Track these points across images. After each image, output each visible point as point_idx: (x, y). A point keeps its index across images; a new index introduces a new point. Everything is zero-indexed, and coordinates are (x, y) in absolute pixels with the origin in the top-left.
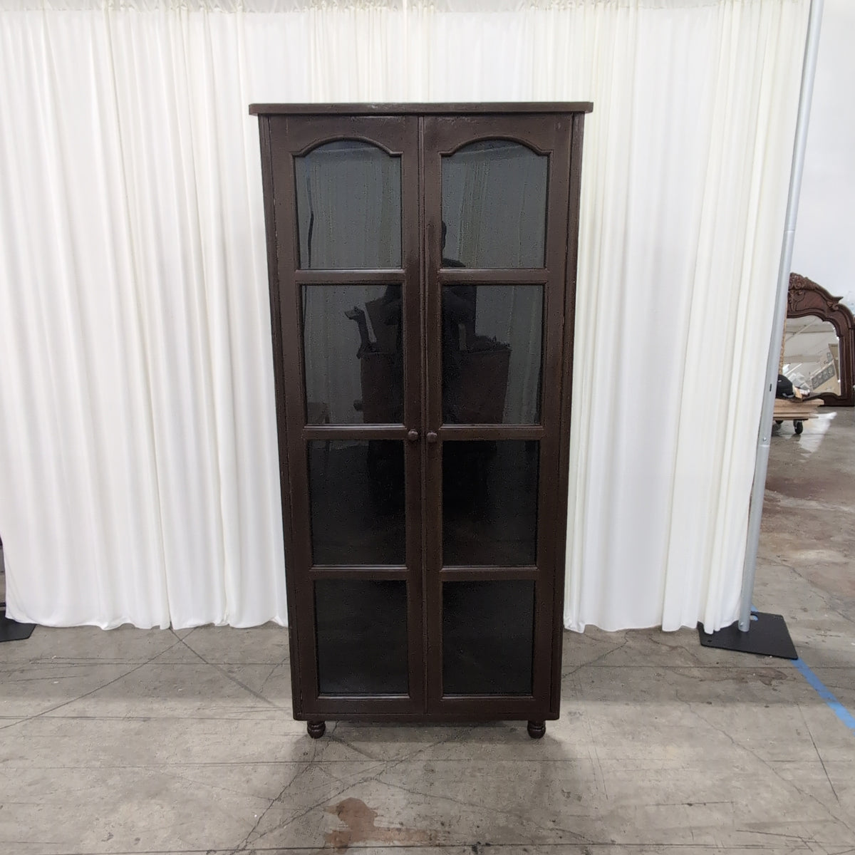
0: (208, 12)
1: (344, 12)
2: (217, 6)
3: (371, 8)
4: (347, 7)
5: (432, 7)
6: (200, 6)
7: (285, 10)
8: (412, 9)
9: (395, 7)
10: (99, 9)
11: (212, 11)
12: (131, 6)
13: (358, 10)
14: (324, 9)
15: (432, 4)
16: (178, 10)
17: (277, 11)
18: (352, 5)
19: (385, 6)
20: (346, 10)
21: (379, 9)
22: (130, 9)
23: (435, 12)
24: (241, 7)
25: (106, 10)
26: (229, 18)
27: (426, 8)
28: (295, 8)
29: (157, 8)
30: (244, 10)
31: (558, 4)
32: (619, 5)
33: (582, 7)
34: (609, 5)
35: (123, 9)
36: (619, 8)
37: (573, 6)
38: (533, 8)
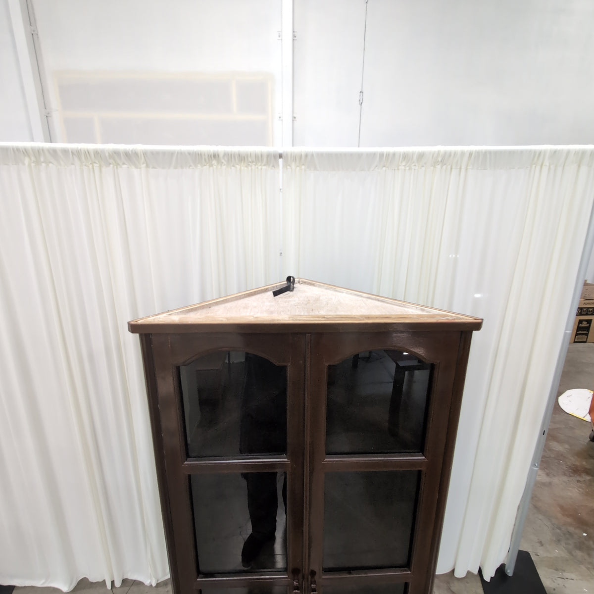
0: (117, 168)
1: (231, 168)
2: (124, 164)
3: (253, 167)
4: (233, 166)
5: (303, 167)
6: (110, 164)
7: (182, 167)
8: (287, 169)
9: (273, 166)
10: (24, 164)
11: (121, 167)
12: (50, 162)
13: (242, 168)
14: (215, 167)
15: (303, 165)
16: (91, 166)
17: (175, 168)
18: (238, 164)
19: (265, 165)
20: (233, 168)
21: (260, 168)
22: (50, 165)
23: (305, 170)
24: (145, 165)
25: (29, 165)
26: (135, 172)
27: (298, 168)
28: (190, 166)
29: (73, 164)
30: (147, 166)
31: (405, 166)
32: (454, 167)
33: (423, 168)
34: (444, 167)
35: (44, 165)
36: (453, 170)
37: (417, 168)
38: (384, 168)
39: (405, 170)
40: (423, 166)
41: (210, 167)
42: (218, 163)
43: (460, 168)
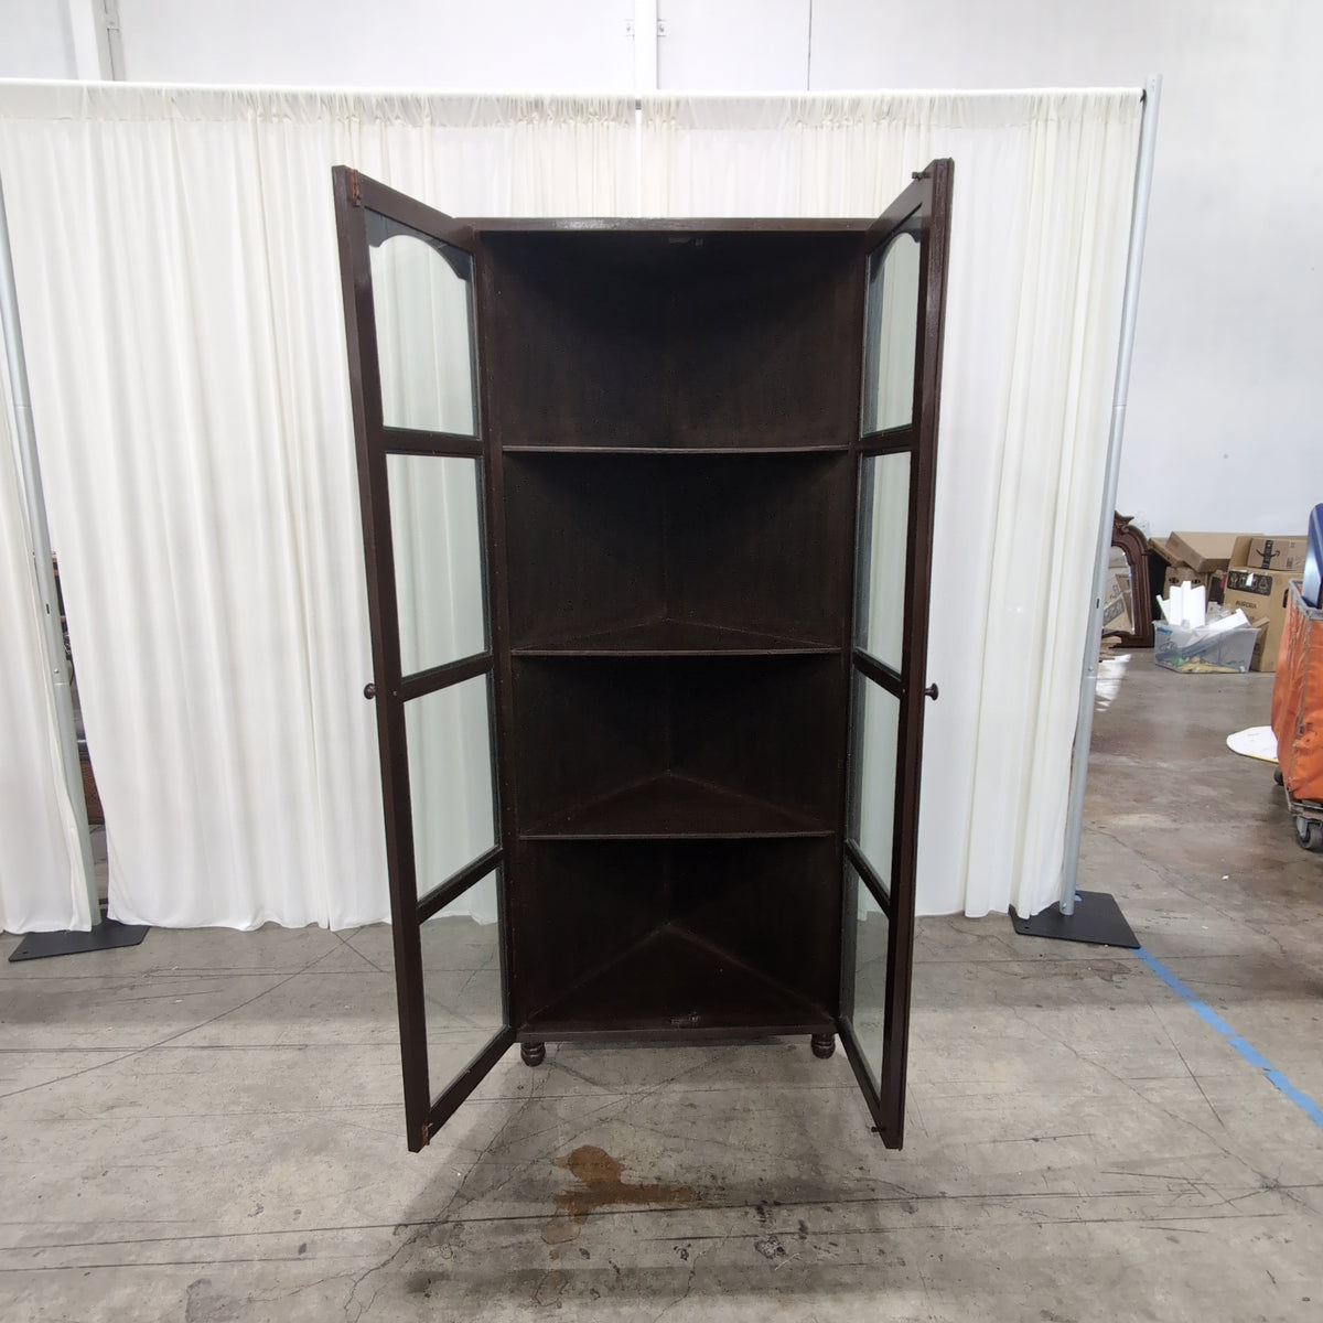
0: (386, 126)
1: (561, 127)
2: (397, 118)
3: (596, 124)
4: (565, 122)
5: (673, 122)
6: (377, 118)
7: (485, 125)
8: (648, 126)
9: (626, 122)
10: (245, 119)
11: (392, 125)
12: (286, 116)
13: (579, 125)
14: (535, 122)
15: (673, 118)
16: (346, 122)
17: (474, 125)
18: (571, 118)
19: (613, 120)
20: (563, 125)
21: (606, 123)
22: (285, 120)
23: (676, 129)
24: (429, 119)
25: (254, 120)
26: (413, 133)
27: (665, 124)
28: (498, 121)
29: (320, 118)
30: (432, 123)
31: (831, 120)
32: (908, 121)
33: (861, 125)
34: (894, 123)
35: (275, 120)
36: (907, 127)
37: (850, 124)
38: (800, 125)
39: (832, 129)
40: (860, 121)
41: (528, 124)
42: (541, 117)
43: (919, 126)
